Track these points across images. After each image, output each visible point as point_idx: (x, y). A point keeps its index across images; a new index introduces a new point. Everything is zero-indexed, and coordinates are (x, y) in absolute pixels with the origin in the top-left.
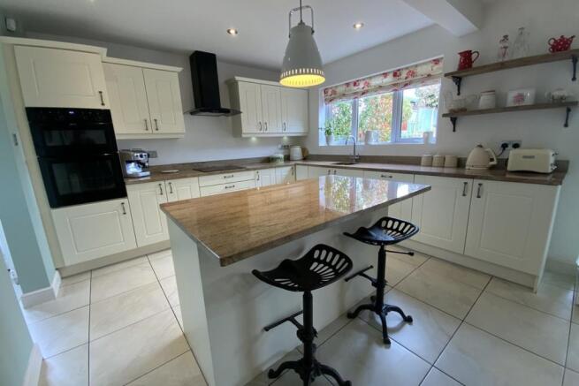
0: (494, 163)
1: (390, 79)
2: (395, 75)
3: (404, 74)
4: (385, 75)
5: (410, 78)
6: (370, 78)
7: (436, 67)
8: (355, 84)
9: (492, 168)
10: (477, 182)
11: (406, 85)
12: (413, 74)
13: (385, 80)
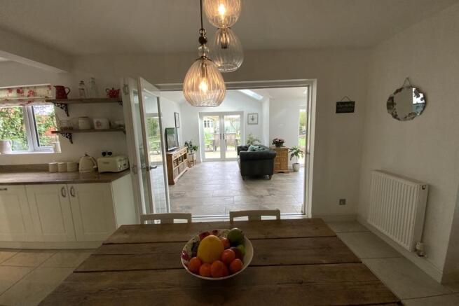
2: (18, 91)
3: (26, 93)
4: (10, 90)
5: (32, 97)
7: (50, 92)
10: (70, 185)
11: (30, 102)
12: (34, 94)
13: (10, 95)
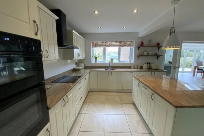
0: (149, 67)
1: (118, 44)
2: (120, 42)
3: (123, 43)
4: (117, 42)
5: (125, 45)
6: (112, 42)
7: (131, 43)
8: (106, 43)
9: (149, 68)
10: (154, 72)
11: (123, 46)
12: (125, 43)
13: (117, 44)
